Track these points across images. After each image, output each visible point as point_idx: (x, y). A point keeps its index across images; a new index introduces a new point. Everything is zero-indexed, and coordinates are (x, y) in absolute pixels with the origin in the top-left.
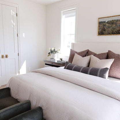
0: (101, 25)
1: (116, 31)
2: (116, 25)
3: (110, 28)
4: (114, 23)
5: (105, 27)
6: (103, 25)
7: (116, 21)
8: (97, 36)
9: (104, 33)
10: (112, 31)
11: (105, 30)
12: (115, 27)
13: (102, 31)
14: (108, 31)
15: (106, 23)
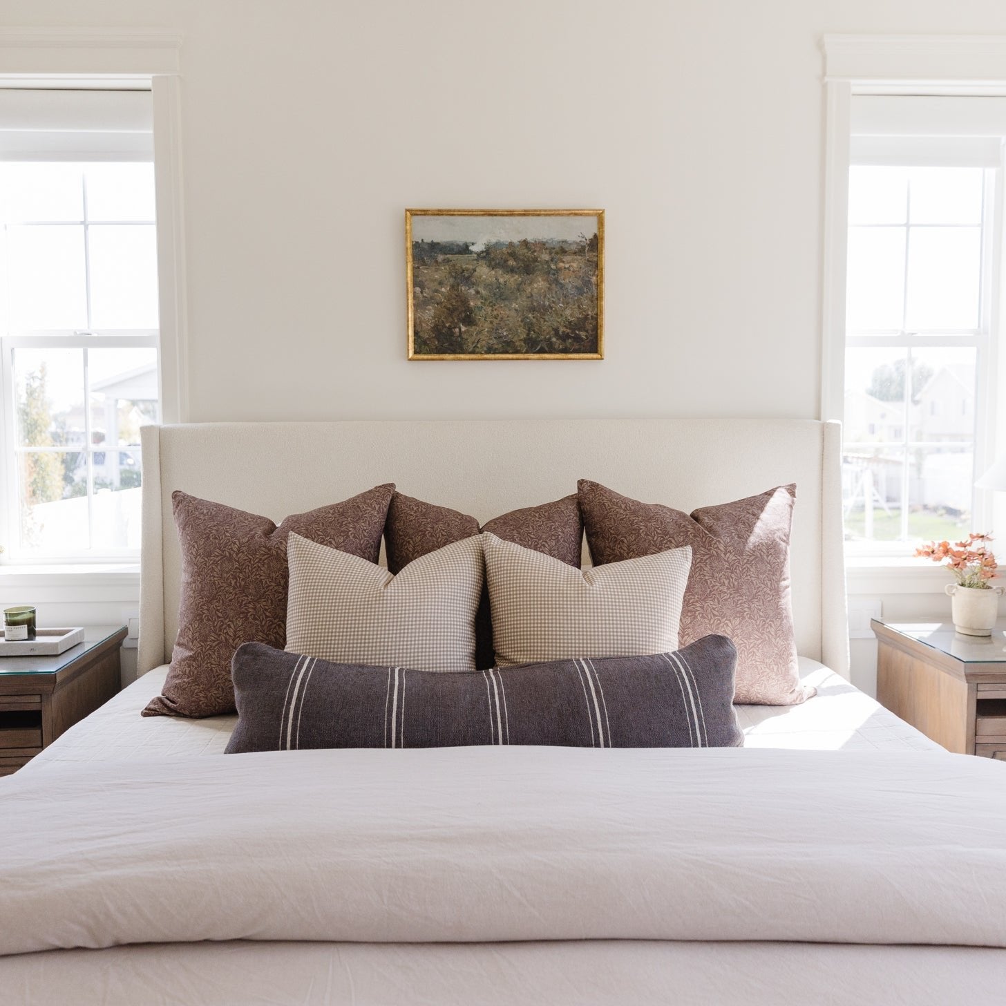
0: (437, 274)
1: (556, 331)
2: (556, 281)
3: (512, 304)
4: (540, 267)
5: (472, 291)
6: (452, 276)
7: (554, 249)
8: (410, 360)
9: (467, 339)
10: (524, 325)
11: (471, 313)
12: (545, 297)
13: (447, 325)
14: (494, 324)
15: (477, 260)
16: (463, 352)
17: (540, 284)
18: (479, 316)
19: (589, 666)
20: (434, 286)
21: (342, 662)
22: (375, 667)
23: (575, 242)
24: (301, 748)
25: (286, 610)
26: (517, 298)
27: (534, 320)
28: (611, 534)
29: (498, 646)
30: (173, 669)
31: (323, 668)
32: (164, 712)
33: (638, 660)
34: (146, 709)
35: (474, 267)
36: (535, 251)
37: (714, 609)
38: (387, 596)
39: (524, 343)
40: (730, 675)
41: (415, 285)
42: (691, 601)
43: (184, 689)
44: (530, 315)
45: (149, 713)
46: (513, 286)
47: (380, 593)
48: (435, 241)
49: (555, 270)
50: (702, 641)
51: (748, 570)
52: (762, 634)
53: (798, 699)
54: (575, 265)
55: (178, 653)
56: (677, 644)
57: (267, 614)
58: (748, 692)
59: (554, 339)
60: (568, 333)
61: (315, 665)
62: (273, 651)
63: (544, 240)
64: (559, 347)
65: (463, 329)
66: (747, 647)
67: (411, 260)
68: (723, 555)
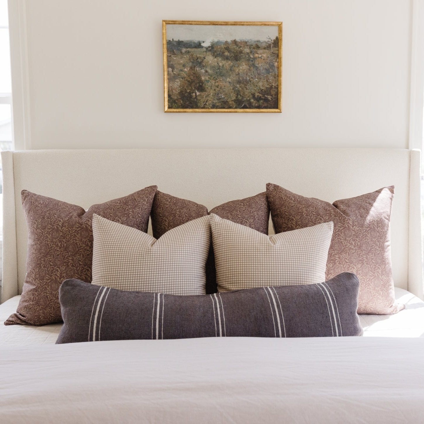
0: (180, 60)
1: (253, 95)
2: (253, 65)
3: (227, 79)
4: (244, 56)
5: (203, 71)
6: (191, 61)
7: (252, 45)
8: (165, 112)
9: (200, 100)
10: (235, 92)
11: (202, 84)
12: (247, 74)
13: (188, 91)
14: (217, 91)
15: (206, 52)
16: (197, 107)
17: (243, 67)
18: (207, 86)
19: (273, 291)
20: (180, 67)
21: (126, 290)
22: (146, 293)
23: (266, 42)
24: (101, 340)
25: (92, 260)
26: (230, 75)
27: (240, 89)
28: (286, 215)
29: (219, 281)
30: (24, 297)
31: (114, 294)
32: (18, 322)
33: (302, 287)
34: (7, 321)
35: (204, 56)
36: (240, 47)
37: (346, 259)
38: (153, 251)
39: (235, 102)
40: (355, 296)
41: (169, 66)
42: (333, 254)
43: (30, 308)
44: (238, 86)
45: (9, 323)
46: (228, 68)
47: (149, 249)
48: (181, 40)
49: (253, 58)
50: (339, 276)
51: (366, 236)
52: (374, 273)
53: (395, 311)
54: (265, 55)
55: (26, 288)
56: (325, 279)
57: (81, 263)
58: (365, 307)
59: (252, 100)
60: (261, 97)
61: (110, 292)
62: (84, 284)
63: (247, 40)
64: (255, 105)
65: (198, 93)
66: (365, 281)
67: (166, 51)
68: (351, 227)
